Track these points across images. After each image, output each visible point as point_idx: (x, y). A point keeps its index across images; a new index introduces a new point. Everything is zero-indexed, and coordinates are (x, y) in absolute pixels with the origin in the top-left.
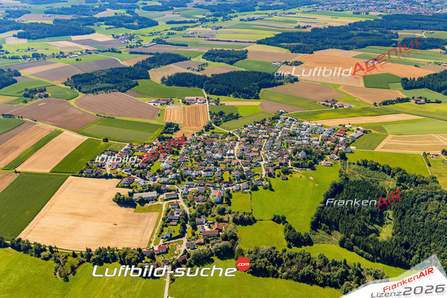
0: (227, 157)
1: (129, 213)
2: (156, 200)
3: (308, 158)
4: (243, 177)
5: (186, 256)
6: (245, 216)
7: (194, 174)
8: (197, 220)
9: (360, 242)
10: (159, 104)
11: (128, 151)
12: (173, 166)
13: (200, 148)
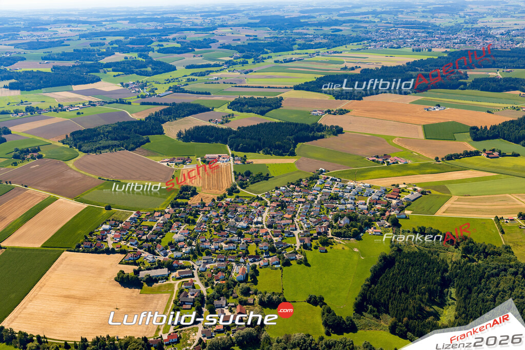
0: (254, 226)
1: (134, 294)
2: (167, 279)
3: (352, 225)
4: (273, 250)
5: (201, 346)
6: (274, 297)
7: (213, 247)
8: (216, 302)
9: (415, 327)
10: (174, 164)
11: (135, 220)
12: (188, 238)
13: (221, 216)
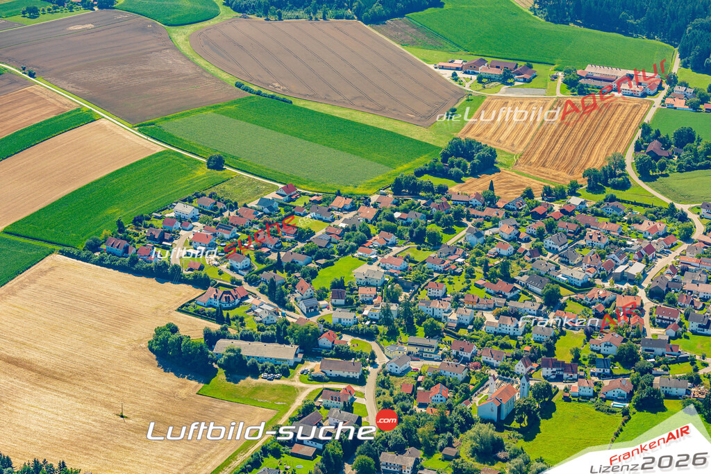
0: (607, 284)
1: (183, 393)
2: (286, 373)
4: (627, 358)
7: (454, 316)
8: (388, 457)
10: (475, 77)
11: (271, 208)
12: (396, 281)
13: (527, 240)
